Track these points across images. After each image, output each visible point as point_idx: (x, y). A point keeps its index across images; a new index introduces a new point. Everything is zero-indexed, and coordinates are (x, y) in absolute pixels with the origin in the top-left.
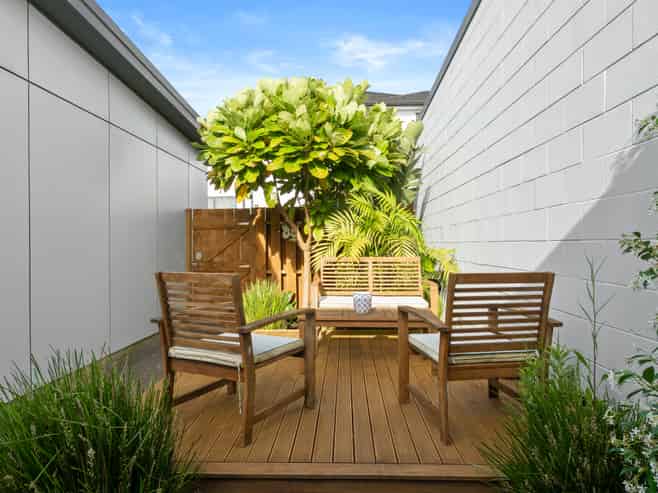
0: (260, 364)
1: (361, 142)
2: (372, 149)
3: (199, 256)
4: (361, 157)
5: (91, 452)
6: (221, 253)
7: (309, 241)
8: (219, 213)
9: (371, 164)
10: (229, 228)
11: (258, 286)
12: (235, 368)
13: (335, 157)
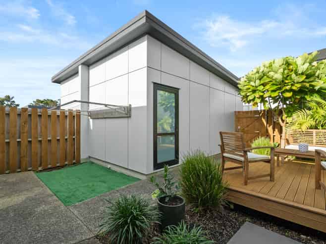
0: (251, 162)
1: (311, 79)
2: (318, 82)
3: (239, 127)
4: (310, 85)
5: (201, 172)
6: (248, 126)
7: (285, 122)
8: (247, 112)
9: (317, 88)
10: (251, 117)
11: (260, 139)
12: (242, 161)
13: (296, 87)
